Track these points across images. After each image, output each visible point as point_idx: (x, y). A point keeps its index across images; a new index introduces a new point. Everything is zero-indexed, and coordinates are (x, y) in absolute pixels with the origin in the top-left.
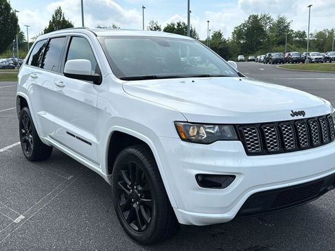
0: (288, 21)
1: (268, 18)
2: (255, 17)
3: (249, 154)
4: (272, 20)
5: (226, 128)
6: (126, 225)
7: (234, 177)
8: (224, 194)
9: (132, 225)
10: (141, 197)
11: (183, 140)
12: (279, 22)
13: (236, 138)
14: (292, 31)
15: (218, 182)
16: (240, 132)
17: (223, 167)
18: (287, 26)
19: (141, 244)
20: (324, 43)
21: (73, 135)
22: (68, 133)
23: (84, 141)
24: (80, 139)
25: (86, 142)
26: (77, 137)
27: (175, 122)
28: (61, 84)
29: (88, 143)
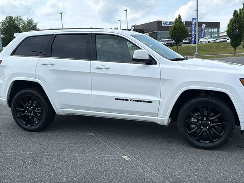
2: (11, 18)
4: (24, 21)
10: (211, 124)
12: (29, 23)
18: (35, 26)
21: (126, 100)
22: (118, 100)
23: (141, 102)
24: (136, 101)
25: (144, 102)
26: (131, 101)
27: (240, 79)
28: (105, 67)
29: (147, 102)
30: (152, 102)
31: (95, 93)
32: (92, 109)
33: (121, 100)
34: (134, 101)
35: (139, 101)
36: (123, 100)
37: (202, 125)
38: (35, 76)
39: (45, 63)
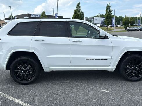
21: (92, 59)
22: (87, 59)
23: (101, 59)
24: (98, 59)
25: (103, 59)
26: (95, 59)
28: (79, 41)
29: (105, 59)
30: (107, 59)
32: (70, 66)
33: (89, 59)
34: (97, 59)
35: (100, 59)
36: (90, 59)
37: (133, 69)
38: (31, 48)
39: (38, 39)
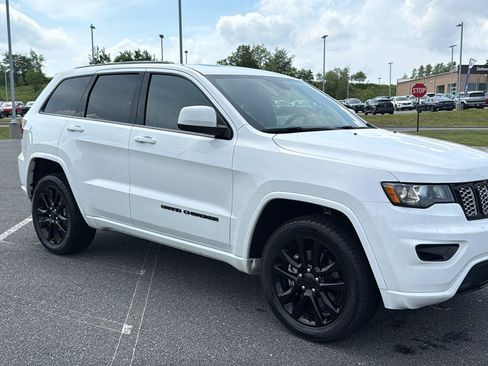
0: (289, 56)
1: (263, 51)
2: (246, 49)
3: (469, 218)
4: (269, 54)
5: (435, 188)
6: (292, 321)
7: (458, 246)
8: (447, 267)
9: (302, 320)
10: (319, 281)
11: (395, 204)
12: (277, 57)
13: (453, 199)
14: (294, 69)
15: (438, 253)
16: (456, 192)
17: (447, 235)
18: (288, 63)
19: (320, 343)
20: (336, 88)
21: (177, 210)
22: (165, 207)
23: (201, 216)
24: (193, 214)
25: (205, 217)
26: (185, 212)
27: (382, 183)
28: (148, 140)
29: (210, 218)
30: (216, 219)
31: (136, 191)
32: (132, 222)
33: (169, 208)
34: (188, 213)
35: (197, 215)
36: (173, 209)
38: (56, 151)
